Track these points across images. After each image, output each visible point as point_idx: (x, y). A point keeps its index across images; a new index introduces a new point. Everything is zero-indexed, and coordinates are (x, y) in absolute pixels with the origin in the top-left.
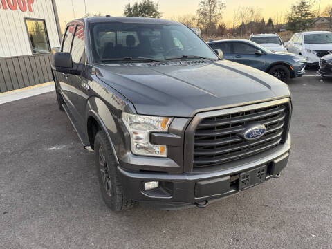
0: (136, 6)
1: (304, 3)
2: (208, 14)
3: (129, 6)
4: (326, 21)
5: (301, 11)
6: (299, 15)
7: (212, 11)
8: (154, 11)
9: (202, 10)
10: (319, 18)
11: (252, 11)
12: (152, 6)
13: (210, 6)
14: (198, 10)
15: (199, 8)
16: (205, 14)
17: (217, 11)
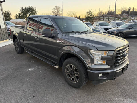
0: (25, 8)
1: (90, 11)
2: (57, 13)
3: (22, 8)
4: (98, 18)
5: (90, 14)
6: (89, 15)
7: (58, 12)
8: (34, 11)
9: (54, 12)
10: (96, 17)
11: (73, 13)
12: (33, 9)
13: (57, 10)
14: (52, 12)
15: (53, 11)
16: (55, 13)
17: (60, 12)
